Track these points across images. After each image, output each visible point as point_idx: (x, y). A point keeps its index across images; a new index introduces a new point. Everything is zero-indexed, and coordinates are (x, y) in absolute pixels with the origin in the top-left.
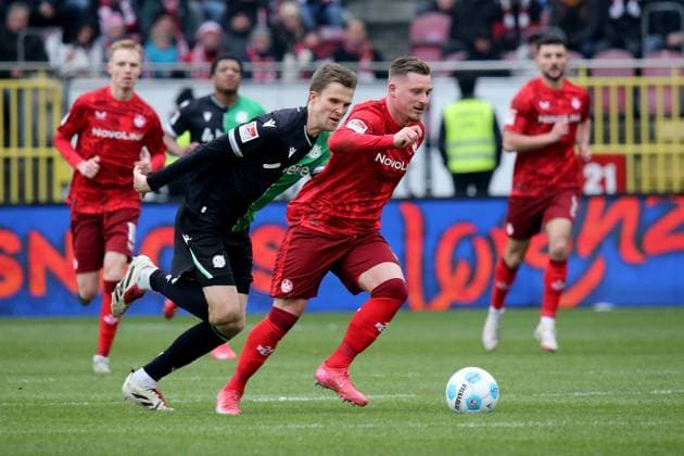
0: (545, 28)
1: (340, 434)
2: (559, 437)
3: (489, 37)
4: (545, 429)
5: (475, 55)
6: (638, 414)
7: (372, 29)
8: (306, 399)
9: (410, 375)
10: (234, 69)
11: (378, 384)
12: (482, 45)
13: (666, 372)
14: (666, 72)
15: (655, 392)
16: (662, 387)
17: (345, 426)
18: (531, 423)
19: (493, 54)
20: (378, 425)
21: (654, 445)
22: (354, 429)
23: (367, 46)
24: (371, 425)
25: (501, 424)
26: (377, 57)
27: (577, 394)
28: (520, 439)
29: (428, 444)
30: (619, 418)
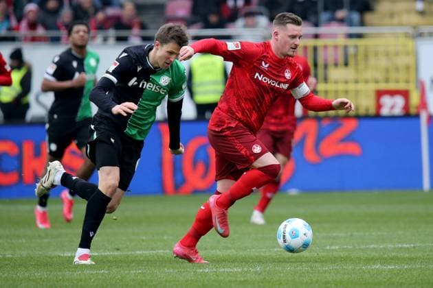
0: (254, 7)
1: (119, 276)
2: (265, 278)
3: (219, 13)
4: (256, 273)
5: (208, 25)
6: (316, 262)
7: (140, 8)
8: (96, 254)
9: (165, 238)
10: (84, 32)
11: (144, 243)
12: (213, 19)
13: (334, 234)
14: (334, 36)
15: (328, 248)
16: (332, 244)
17: (122, 272)
18: (245, 269)
19: (221, 25)
20: (145, 271)
21: (327, 282)
22: (128, 274)
23: (137, 20)
24: (140, 271)
25: (226, 270)
26: (143, 27)
27: (276, 250)
28: (238, 279)
29: (177, 283)
30: (304, 265)
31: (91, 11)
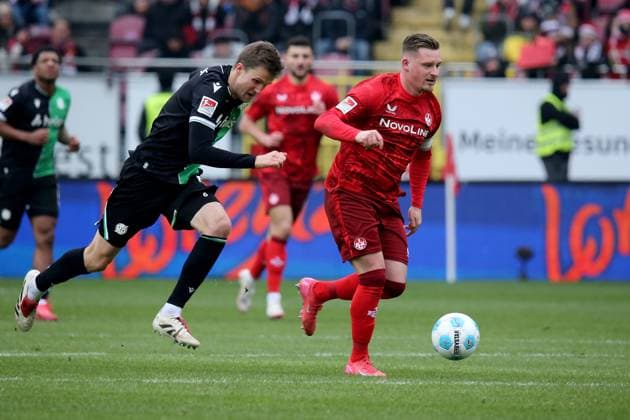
0: (228, 31)
1: (38, 386)
2: (232, 393)
3: (181, 37)
4: (221, 385)
5: (167, 53)
6: (302, 373)
7: (75, 28)
8: (8, 355)
9: (101, 336)
10: (54, 60)
11: (73, 342)
12: (174, 44)
13: (327, 337)
14: (333, 72)
15: (318, 355)
16: (323, 350)
17: (42, 380)
18: (207, 381)
19: (184, 53)
20: (73, 380)
21: (316, 401)
22: (51, 382)
23: (71, 43)
24: (66, 380)
25: (181, 381)
26: (79, 53)
27: (249, 355)
28: (197, 394)
29: (116, 397)
30: (285, 376)
31: (10, 30)
